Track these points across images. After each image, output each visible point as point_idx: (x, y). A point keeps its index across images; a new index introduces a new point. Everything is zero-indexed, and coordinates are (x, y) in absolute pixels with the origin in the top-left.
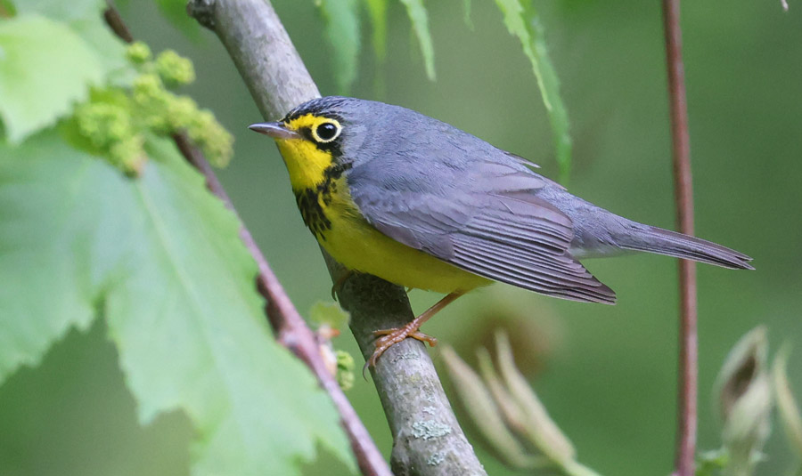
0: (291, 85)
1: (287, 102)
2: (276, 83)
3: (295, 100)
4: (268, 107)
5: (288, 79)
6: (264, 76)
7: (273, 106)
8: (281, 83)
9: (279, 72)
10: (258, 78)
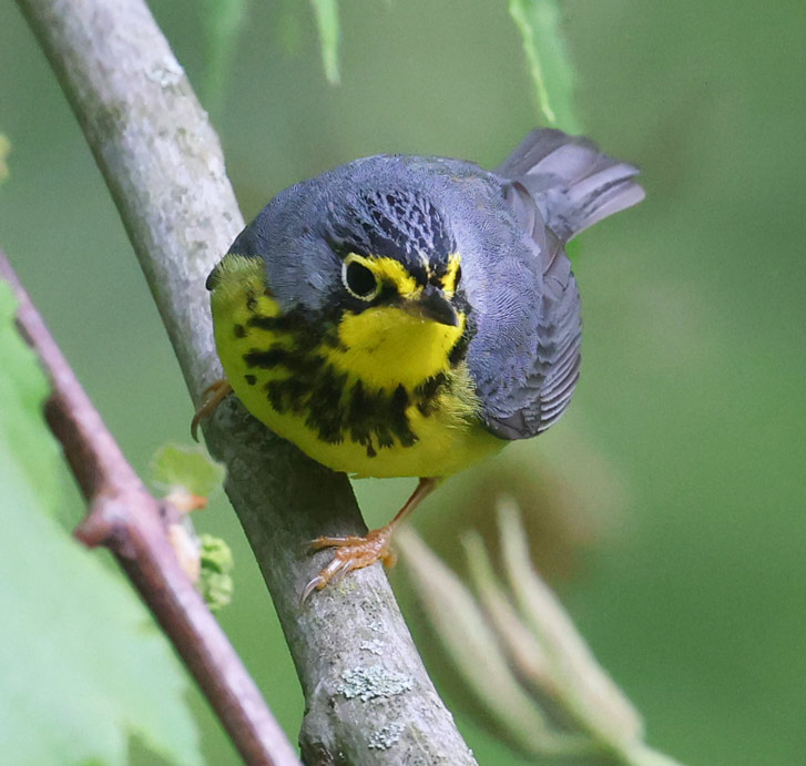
0: (119, 38)
1: (113, 70)
2: (90, 34)
3: (125, 66)
4: (75, 79)
5: (112, 27)
6: (69, 21)
7: (85, 78)
8: (101, 34)
9: (96, 15)
10: (58, 23)
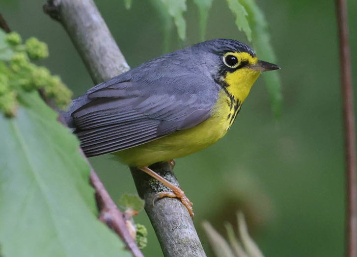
0: (108, 56)
1: (106, 67)
2: (98, 55)
3: (110, 65)
4: (93, 70)
5: (105, 52)
6: (92, 51)
7: (97, 70)
8: (102, 55)
9: (100, 49)
10: (88, 51)
